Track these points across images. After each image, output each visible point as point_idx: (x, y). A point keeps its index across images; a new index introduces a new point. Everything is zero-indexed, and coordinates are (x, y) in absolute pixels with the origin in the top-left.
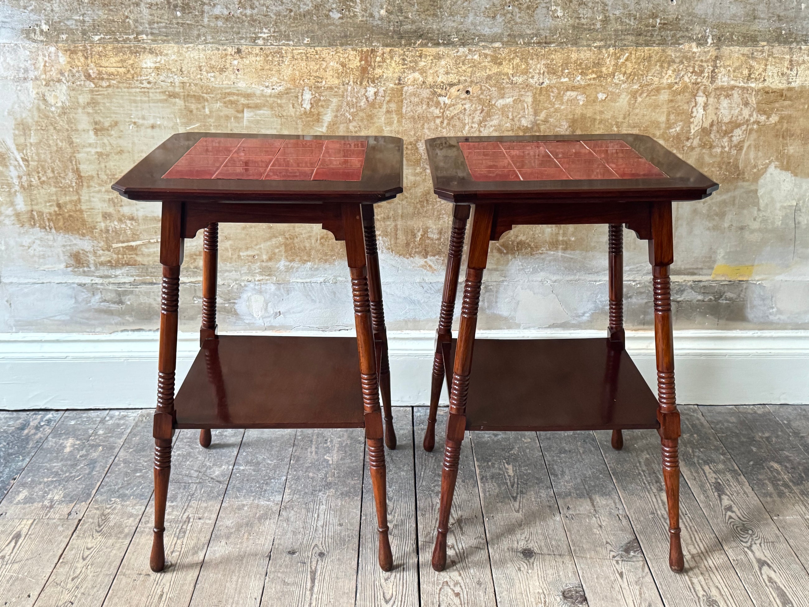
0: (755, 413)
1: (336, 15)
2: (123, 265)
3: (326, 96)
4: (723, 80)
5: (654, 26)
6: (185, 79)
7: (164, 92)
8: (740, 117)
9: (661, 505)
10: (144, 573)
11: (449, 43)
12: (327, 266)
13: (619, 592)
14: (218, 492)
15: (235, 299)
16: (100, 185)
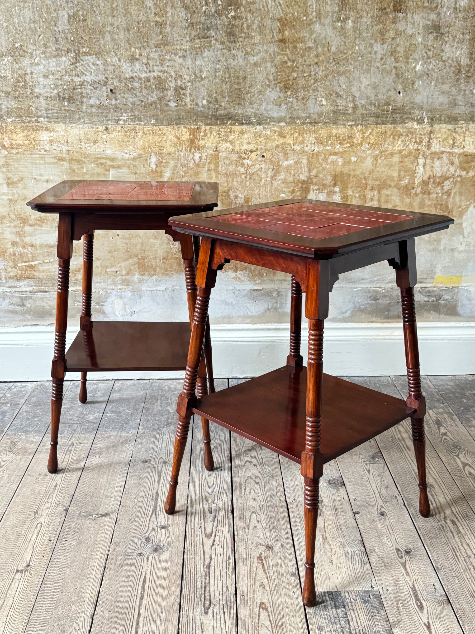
0: (467, 380)
1: (172, 104)
2: (25, 278)
3: (166, 159)
4: (436, 147)
5: (388, 111)
6: (70, 148)
7: (55, 157)
8: (448, 173)
9: (398, 432)
10: (43, 474)
11: (250, 123)
12: (167, 278)
13: (367, 480)
14: (93, 429)
15: (103, 302)
16: (10, 222)
